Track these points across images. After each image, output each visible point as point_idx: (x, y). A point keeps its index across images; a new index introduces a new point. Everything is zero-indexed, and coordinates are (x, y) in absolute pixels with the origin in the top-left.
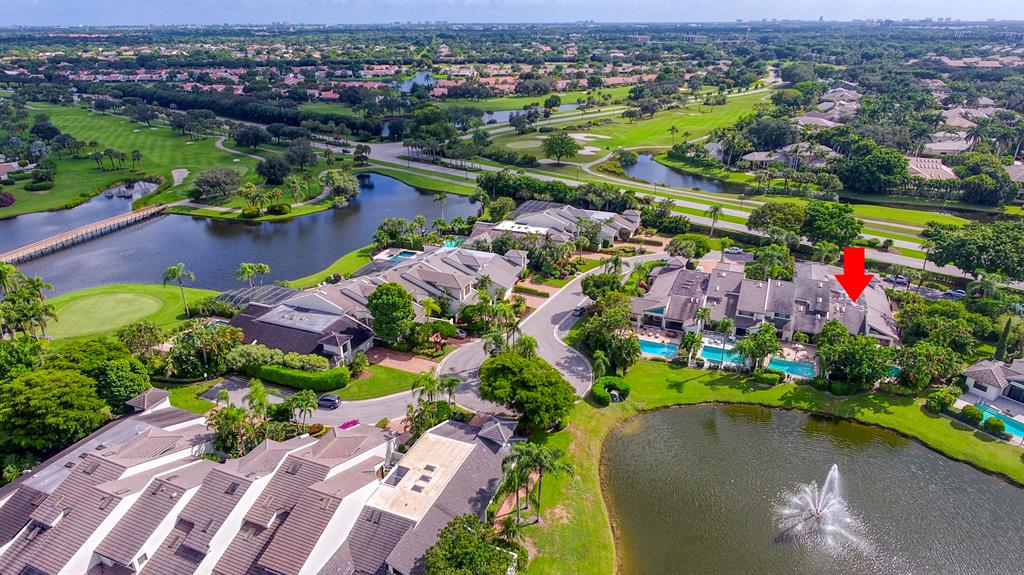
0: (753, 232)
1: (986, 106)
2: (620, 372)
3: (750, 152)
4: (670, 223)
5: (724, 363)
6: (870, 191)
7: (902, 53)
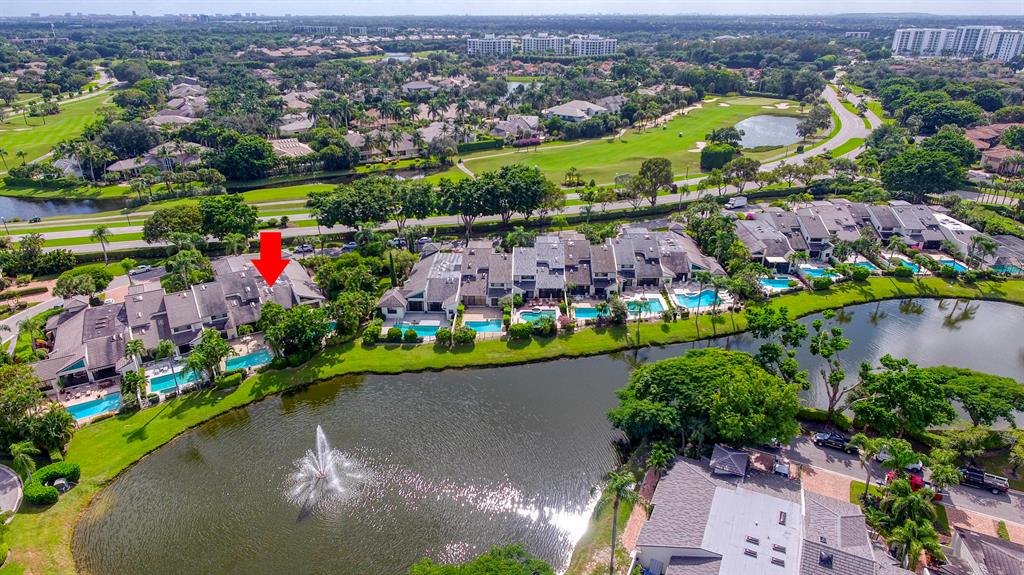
0: (155, 245)
2: (56, 455)
3: (114, 162)
4: (47, 262)
5: (181, 387)
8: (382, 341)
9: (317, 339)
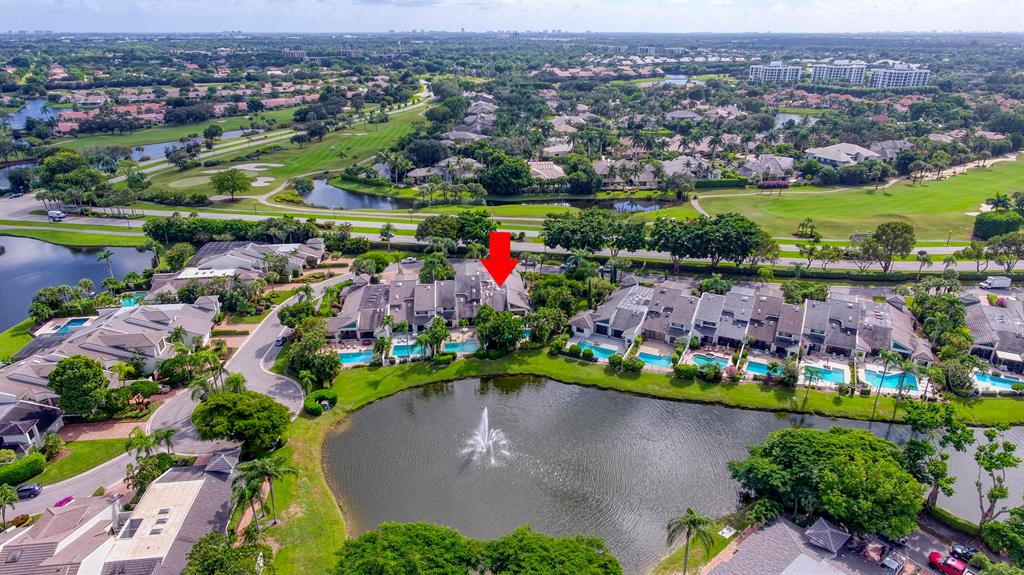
0: (422, 242)
1: (584, 112)
2: (326, 384)
3: (412, 169)
4: (353, 244)
5: (411, 356)
6: (508, 194)
7: (525, 66)
8: (564, 354)
9: (513, 342)
